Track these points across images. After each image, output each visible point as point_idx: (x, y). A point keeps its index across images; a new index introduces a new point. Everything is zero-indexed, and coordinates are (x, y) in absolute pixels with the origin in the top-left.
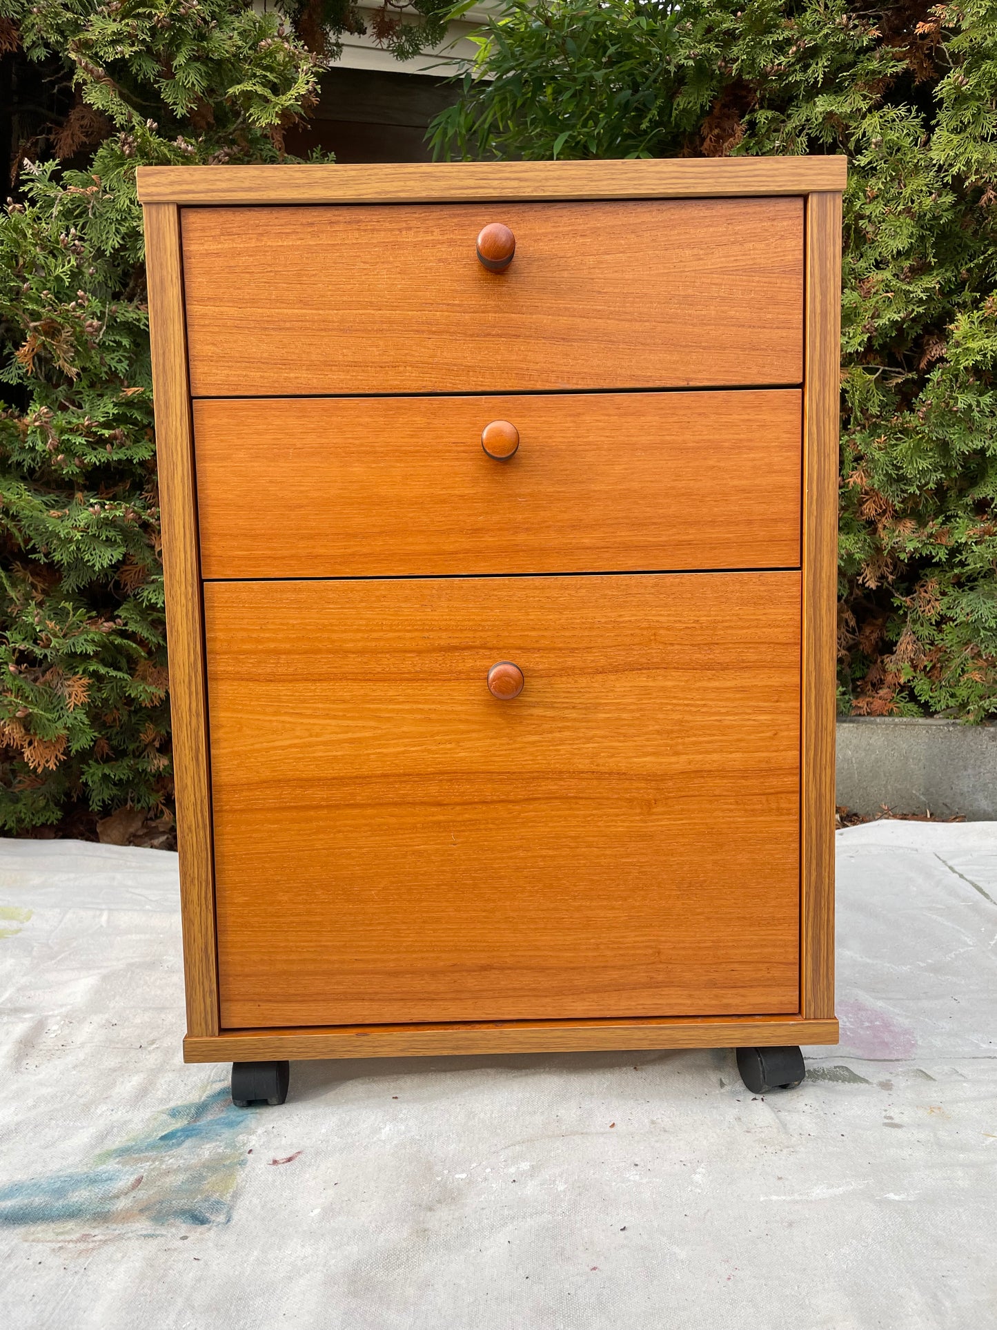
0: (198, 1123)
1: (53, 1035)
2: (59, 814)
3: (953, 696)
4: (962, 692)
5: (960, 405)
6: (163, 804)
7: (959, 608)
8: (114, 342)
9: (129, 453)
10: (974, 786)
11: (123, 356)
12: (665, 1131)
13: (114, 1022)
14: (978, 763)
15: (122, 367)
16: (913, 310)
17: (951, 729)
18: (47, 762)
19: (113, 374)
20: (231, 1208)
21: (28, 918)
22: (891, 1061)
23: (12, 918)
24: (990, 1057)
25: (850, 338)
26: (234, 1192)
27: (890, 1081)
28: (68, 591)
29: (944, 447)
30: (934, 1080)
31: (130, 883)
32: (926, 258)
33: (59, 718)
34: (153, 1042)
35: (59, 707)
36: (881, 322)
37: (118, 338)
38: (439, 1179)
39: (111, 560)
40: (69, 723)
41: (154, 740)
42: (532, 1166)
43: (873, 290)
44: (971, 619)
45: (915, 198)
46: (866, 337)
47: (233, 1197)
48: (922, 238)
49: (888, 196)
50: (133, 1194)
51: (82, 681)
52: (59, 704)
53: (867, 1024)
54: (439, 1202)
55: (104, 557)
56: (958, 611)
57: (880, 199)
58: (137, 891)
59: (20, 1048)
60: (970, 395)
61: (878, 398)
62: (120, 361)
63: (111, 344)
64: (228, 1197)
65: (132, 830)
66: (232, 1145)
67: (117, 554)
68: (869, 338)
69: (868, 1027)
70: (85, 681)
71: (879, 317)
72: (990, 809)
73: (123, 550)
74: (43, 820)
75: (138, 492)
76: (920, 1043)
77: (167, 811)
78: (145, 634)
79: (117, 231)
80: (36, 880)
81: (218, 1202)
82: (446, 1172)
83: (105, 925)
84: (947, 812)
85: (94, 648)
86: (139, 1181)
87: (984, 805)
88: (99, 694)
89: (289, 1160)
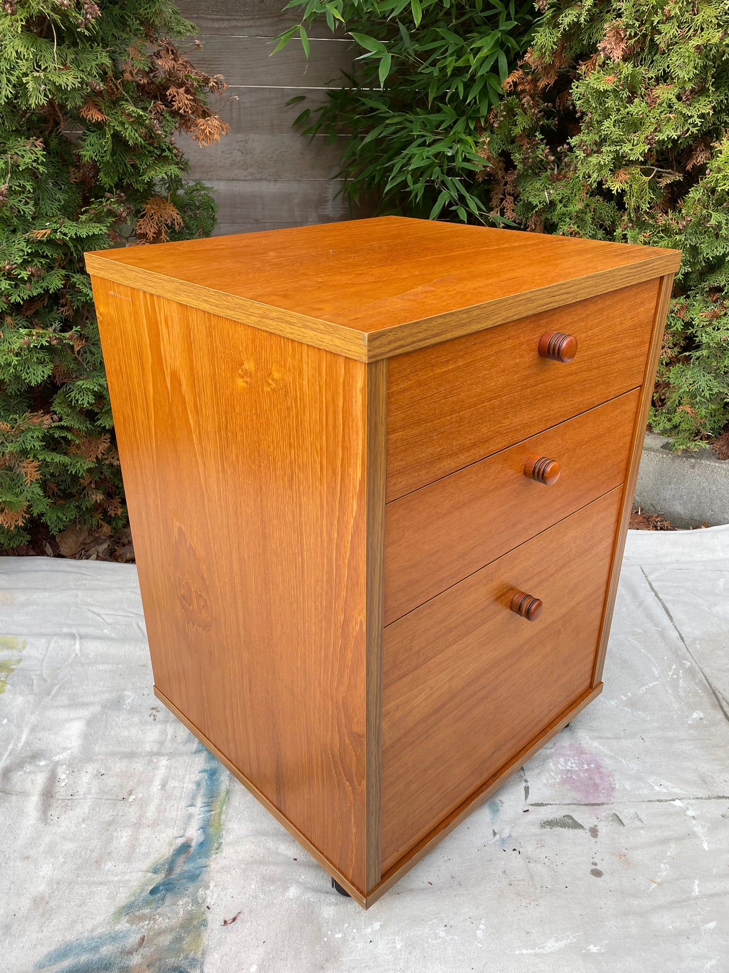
0: (172, 877)
1: (63, 784)
2: (28, 537)
3: (669, 420)
4: (676, 420)
5: (713, 222)
6: (101, 519)
7: (685, 378)
8: (19, 186)
9: (44, 285)
10: (674, 496)
11: (28, 197)
12: (460, 885)
13: (103, 772)
14: (679, 481)
15: (29, 209)
16: (688, 129)
17: (665, 456)
18: (16, 521)
19: (21, 216)
20: (202, 964)
21: (24, 647)
22: (598, 805)
23: (13, 648)
24: (659, 801)
25: (633, 145)
26: (203, 950)
27: (596, 826)
28: (11, 393)
29: (694, 250)
30: (624, 825)
31: (89, 600)
32: (706, 83)
33: (21, 493)
34: (130, 793)
35: (19, 484)
36: (661, 137)
37: (22, 182)
38: (326, 939)
39: (43, 377)
40: (29, 495)
41: (91, 482)
42: (381, 926)
43: (659, 101)
44: (692, 388)
45: (705, 26)
46: (648, 147)
47: (202, 954)
48: (705, 67)
49: (683, 19)
50: (141, 951)
51: (33, 464)
52: (19, 481)
53: (586, 767)
54: (327, 961)
55: (37, 375)
56: (684, 380)
57: (675, 20)
58: (95, 609)
59: (44, 801)
60: (722, 214)
61: (649, 195)
62: (27, 203)
63: (17, 188)
64: (199, 955)
65: (81, 539)
66: (195, 902)
67: (48, 371)
68: (649, 149)
69: (586, 770)
70: (36, 464)
71: (660, 131)
72: (682, 512)
73: (51, 366)
74: (17, 543)
75: (56, 308)
76: (617, 787)
77: (105, 525)
78: (76, 426)
79: (9, 80)
80: (21, 597)
81: (194, 959)
82: (329, 933)
83: (78, 652)
84: (653, 509)
85: (40, 443)
86: (143, 939)
87: (679, 508)
88: (47, 470)
89: (234, 919)
